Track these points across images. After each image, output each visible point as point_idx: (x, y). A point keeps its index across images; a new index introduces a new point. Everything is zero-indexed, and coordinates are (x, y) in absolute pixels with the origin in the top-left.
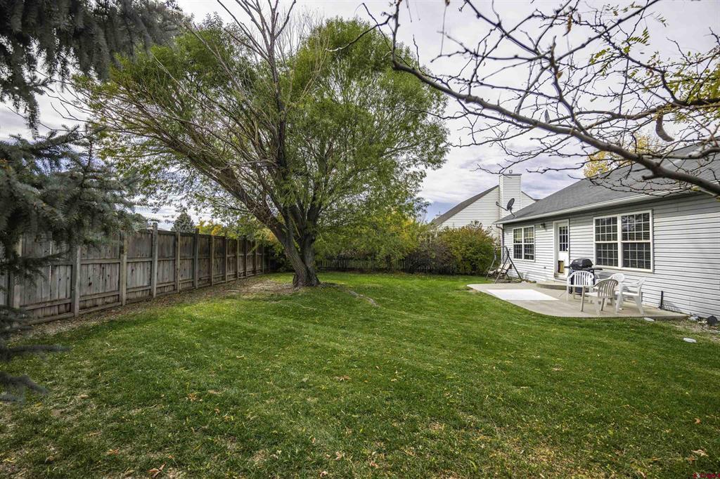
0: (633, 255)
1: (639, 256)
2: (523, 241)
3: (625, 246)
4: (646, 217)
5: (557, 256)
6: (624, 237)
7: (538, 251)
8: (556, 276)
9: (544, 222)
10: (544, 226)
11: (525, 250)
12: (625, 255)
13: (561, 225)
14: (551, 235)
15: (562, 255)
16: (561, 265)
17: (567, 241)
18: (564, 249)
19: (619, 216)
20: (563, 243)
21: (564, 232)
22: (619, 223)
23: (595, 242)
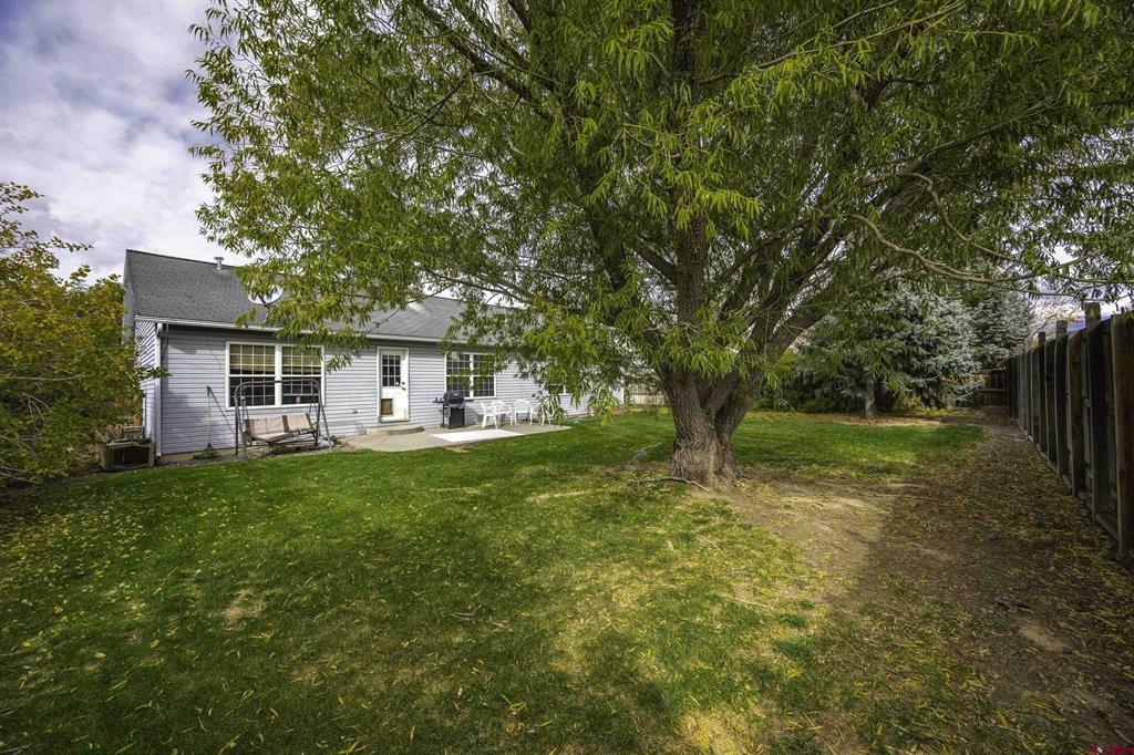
0: (481, 386)
1: (486, 388)
2: (278, 370)
5: (376, 391)
7: (332, 389)
8: (380, 419)
11: (286, 389)
12: (475, 387)
13: (388, 353)
14: (371, 364)
15: (388, 392)
16: (387, 404)
17: (398, 373)
18: (392, 384)
19: (472, 355)
20: (391, 375)
21: (392, 362)
22: (471, 359)
23: (446, 375)
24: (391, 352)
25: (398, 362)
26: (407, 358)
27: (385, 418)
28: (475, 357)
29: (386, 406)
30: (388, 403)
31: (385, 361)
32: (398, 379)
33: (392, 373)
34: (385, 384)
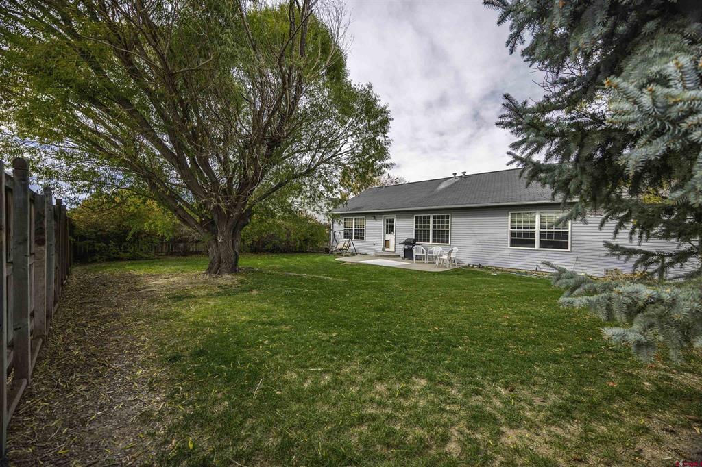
0: (439, 236)
1: (442, 237)
2: (354, 226)
3: (434, 231)
4: (448, 217)
5: (384, 236)
6: (434, 227)
7: (367, 234)
8: (383, 250)
9: (375, 215)
10: (375, 218)
11: (356, 234)
12: (434, 236)
14: (380, 224)
15: (388, 237)
16: (387, 242)
17: (393, 228)
18: (390, 233)
20: (389, 229)
22: (431, 218)
23: (415, 229)
24: (389, 217)
25: (392, 222)
27: (386, 249)
31: (387, 222)
32: (392, 231)
34: (386, 233)
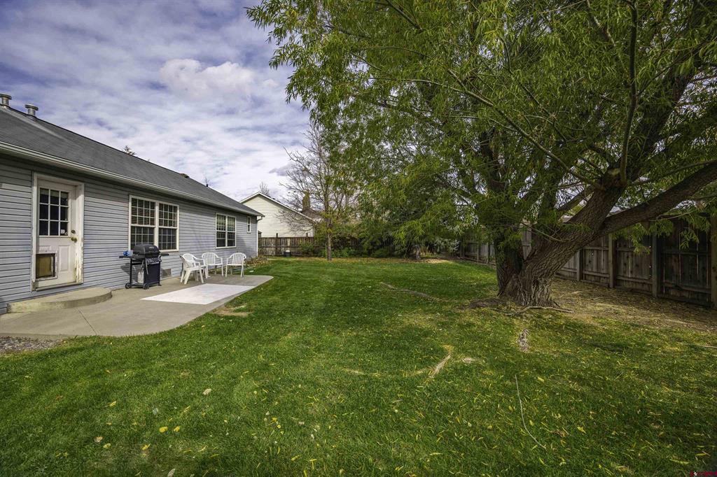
0: (165, 238)
1: (169, 240)
3: (160, 231)
5: (37, 243)
6: (160, 222)
8: (35, 285)
13: (51, 187)
14: (21, 200)
15: (49, 244)
17: (65, 217)
18: (54, 232)
19: (157, 203)
20: (53, 219)
21: (55, 200)
22: (157, 208)
23: (130, 224)
24: (57, 185)
25: (64, 202)
26: (81, 198)
27: (44, 283)
28: (161, 206)
29: (46, 265)
30: (47, 259)
31: (43, 198)
32: (64, 226)
33: (54, 216)
34: (43, 230)
